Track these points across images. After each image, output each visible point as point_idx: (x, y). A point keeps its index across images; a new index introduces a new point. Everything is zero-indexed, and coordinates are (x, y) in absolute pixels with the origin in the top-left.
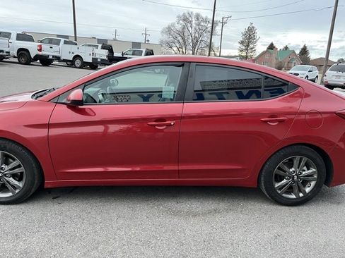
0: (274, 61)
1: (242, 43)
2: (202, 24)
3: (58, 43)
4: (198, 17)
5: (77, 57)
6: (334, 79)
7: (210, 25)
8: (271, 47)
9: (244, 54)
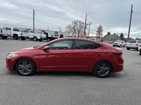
0: (110, 39)
1: (97, 32)
2: (82, 25)
3: (28, 32)
4: (80, 22)
5: (35, 37)
6: (130, 45)
7: (85, 25)
8: (109, 33)
9: (98, 36)
